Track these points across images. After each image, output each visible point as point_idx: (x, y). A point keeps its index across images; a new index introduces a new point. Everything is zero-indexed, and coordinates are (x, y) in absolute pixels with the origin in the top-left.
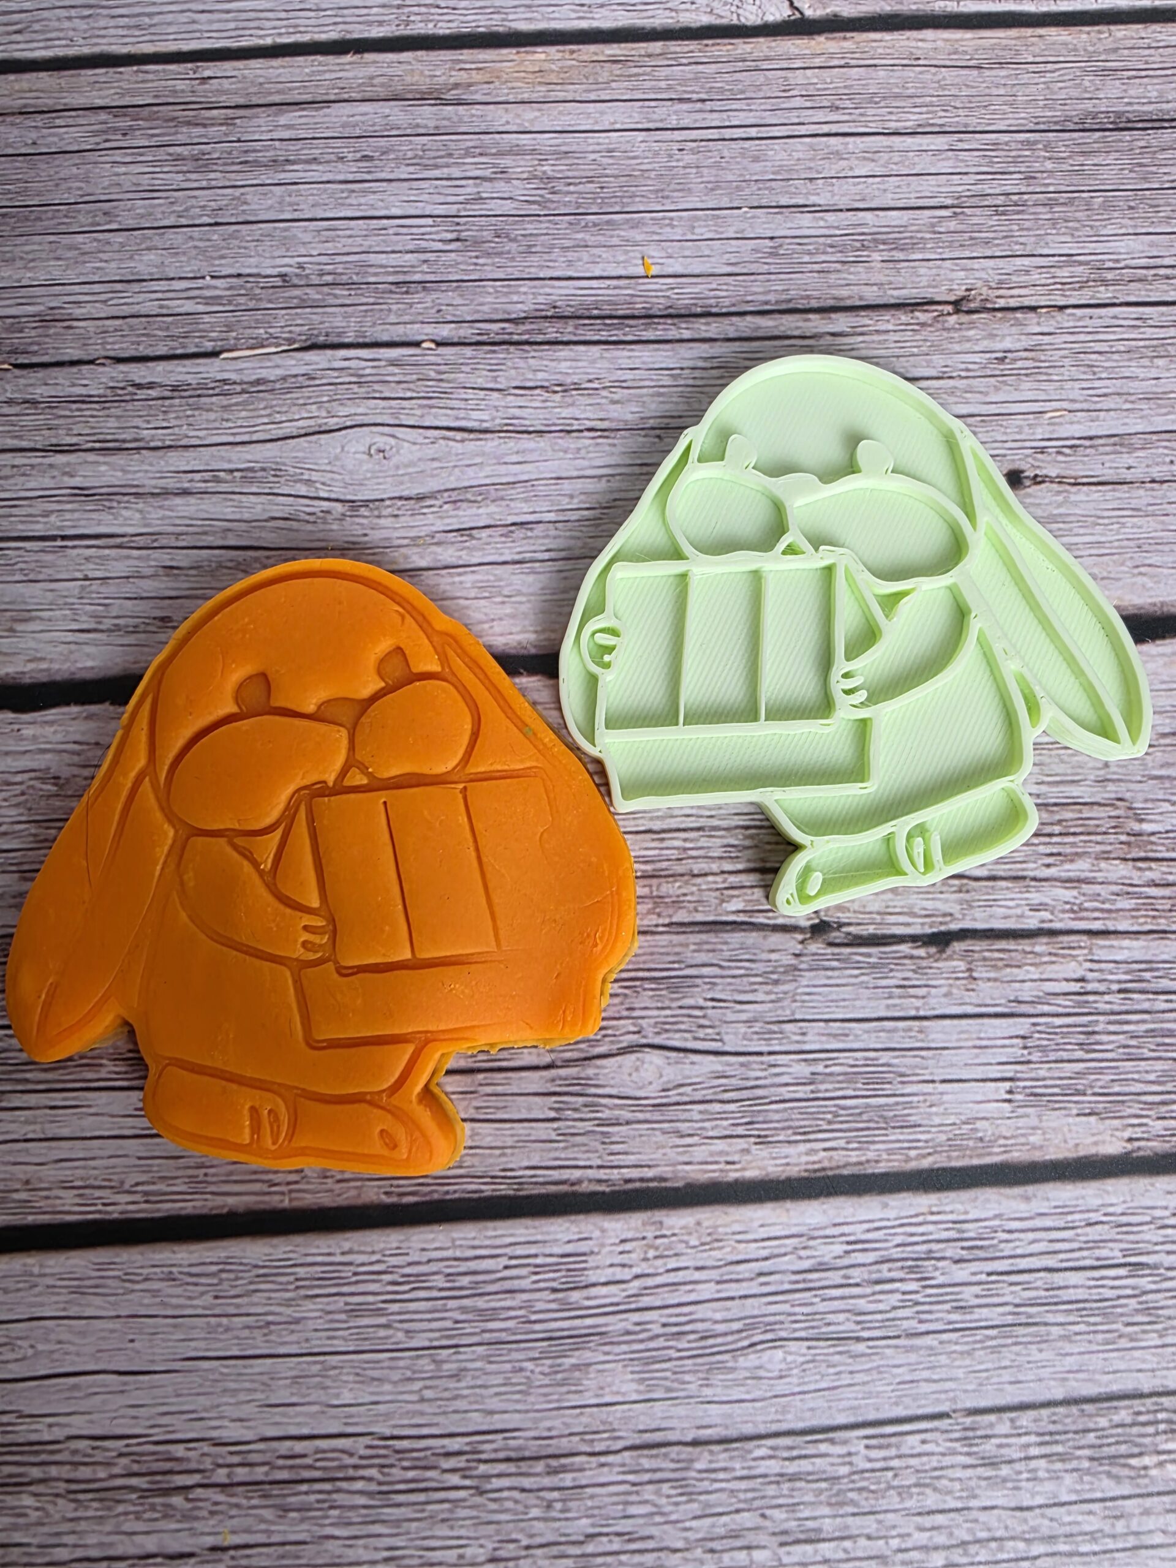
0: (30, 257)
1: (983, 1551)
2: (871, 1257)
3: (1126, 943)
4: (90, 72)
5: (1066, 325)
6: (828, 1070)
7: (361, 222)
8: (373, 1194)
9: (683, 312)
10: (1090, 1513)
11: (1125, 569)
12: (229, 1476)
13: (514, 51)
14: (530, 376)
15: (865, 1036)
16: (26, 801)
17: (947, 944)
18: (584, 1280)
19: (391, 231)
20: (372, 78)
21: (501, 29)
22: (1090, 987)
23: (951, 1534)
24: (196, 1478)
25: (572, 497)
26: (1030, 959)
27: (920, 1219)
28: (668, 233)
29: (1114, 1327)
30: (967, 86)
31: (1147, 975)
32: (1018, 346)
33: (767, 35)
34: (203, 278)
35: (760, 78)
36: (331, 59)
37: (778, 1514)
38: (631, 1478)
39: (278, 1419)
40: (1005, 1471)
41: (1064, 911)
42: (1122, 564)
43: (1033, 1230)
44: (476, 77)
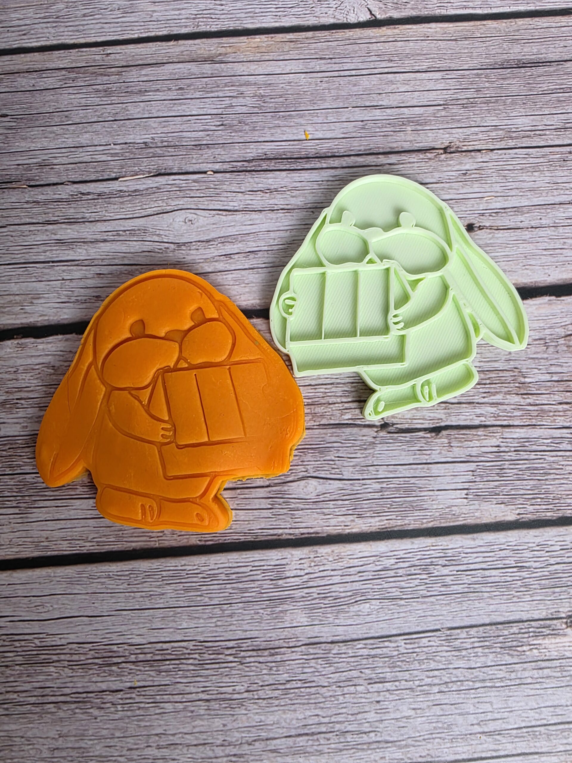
0: (33, 137)
1: (455, 686)
2: (407, 564)
3: (518, 430)
4: (57, 52)
5: (494, 158)
6: (388, 486)
7: (179, 118)
8: (194, 541)
9: (323, 155)
10: (500, 670)
11: (519, 267)
12: (136, 658)
13: (246, 38)
14: (255, 186)
15: (404, 472)
16: (41, 377)
17: (440, 432)
18: (284, 576)
19: (192, 122)
20: (182, 52)
21: (240, 28)
22: (502, 449)
23: (441, 679)
24: (123, 659)
25: (274, 239)
26: (476, 438)
27: (428, 548)
28: (316, 120)
29: (511, 593)
30: (450, 49)
31: (527, 444)
32: (473, 168)
33: (360, 27)
34: (110, 145)
35: (356, 47)
36: (164, 44)
37: (367, 671)
38: (305, 657)
39: (156, 634)
40: (464, 653)
41: (491, 417)
42: (518, 265)
43: (476, 553)
44: (229, 50)
